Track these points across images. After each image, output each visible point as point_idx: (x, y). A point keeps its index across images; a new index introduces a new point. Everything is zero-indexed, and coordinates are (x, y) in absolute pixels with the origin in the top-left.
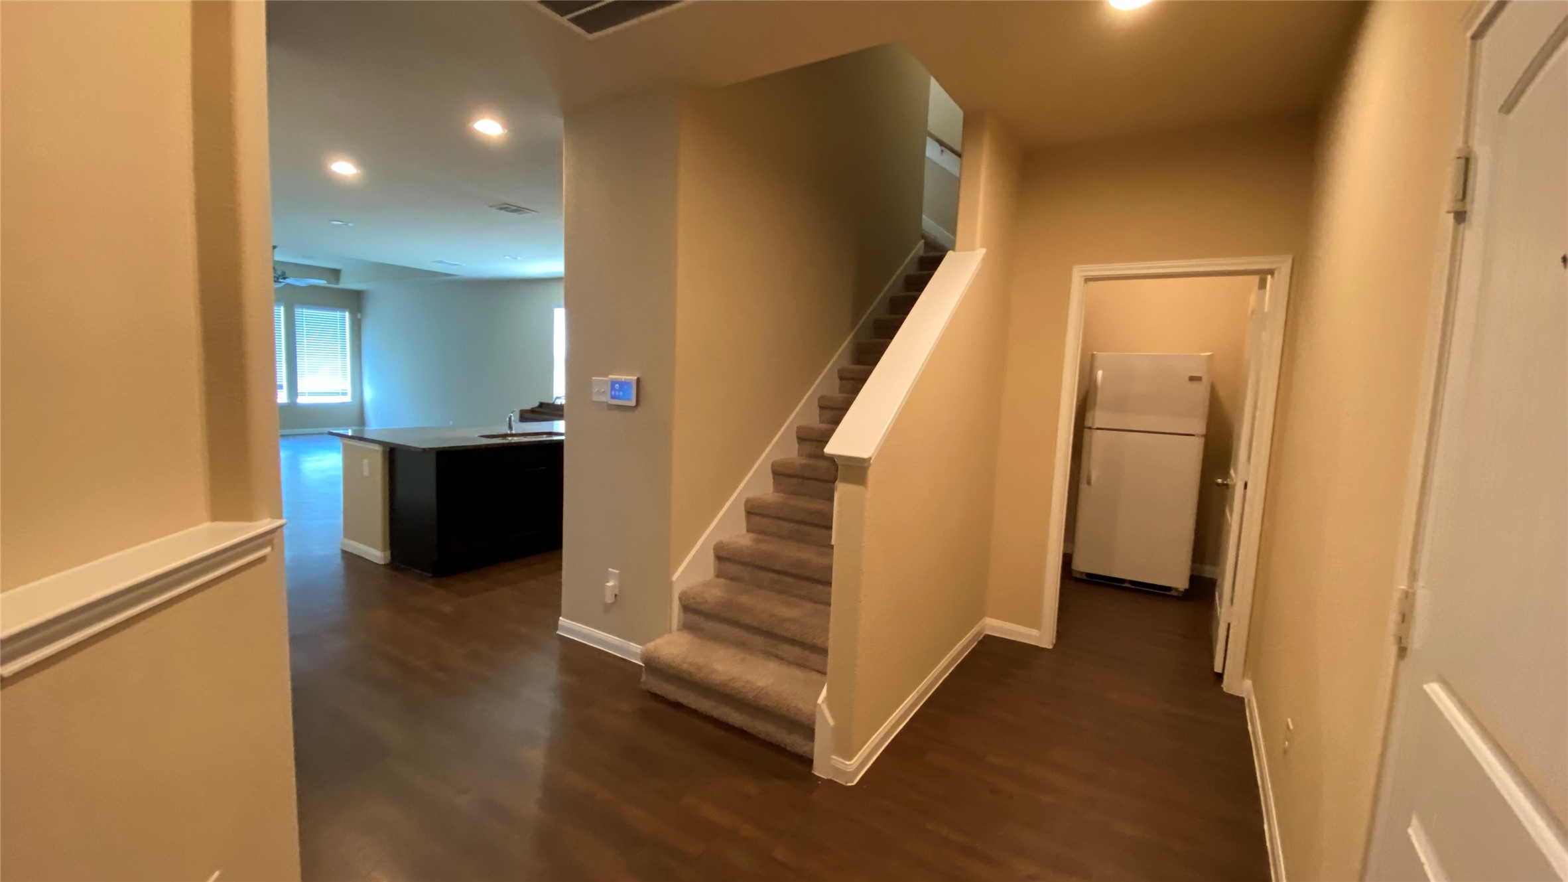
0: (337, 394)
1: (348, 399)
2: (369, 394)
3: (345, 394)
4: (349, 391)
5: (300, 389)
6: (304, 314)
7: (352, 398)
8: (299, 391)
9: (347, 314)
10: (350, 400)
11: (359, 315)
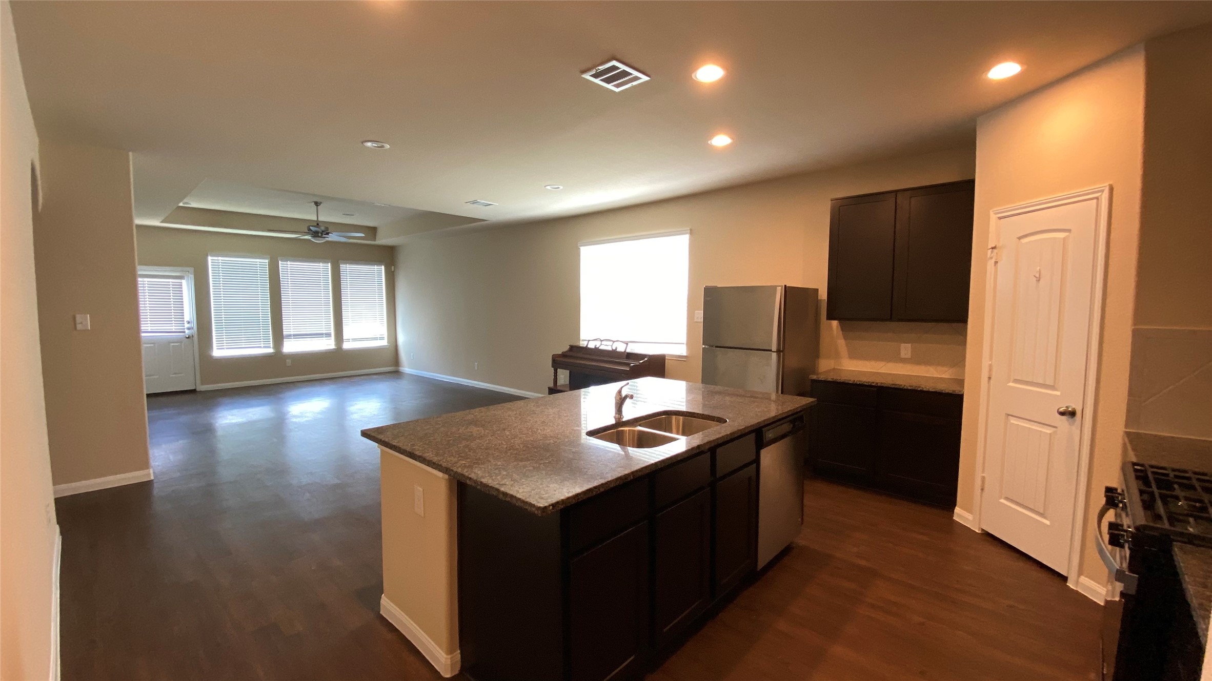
0: (376, 339)
1: (384, 343)
3: (382, 338)
4: (386, 336)
5: (346, 335)
6: (347, 269)
7: (388, 342)
8: (344, 338)
9: (383, 267)
10: (386, 344)
11: (393, 267)
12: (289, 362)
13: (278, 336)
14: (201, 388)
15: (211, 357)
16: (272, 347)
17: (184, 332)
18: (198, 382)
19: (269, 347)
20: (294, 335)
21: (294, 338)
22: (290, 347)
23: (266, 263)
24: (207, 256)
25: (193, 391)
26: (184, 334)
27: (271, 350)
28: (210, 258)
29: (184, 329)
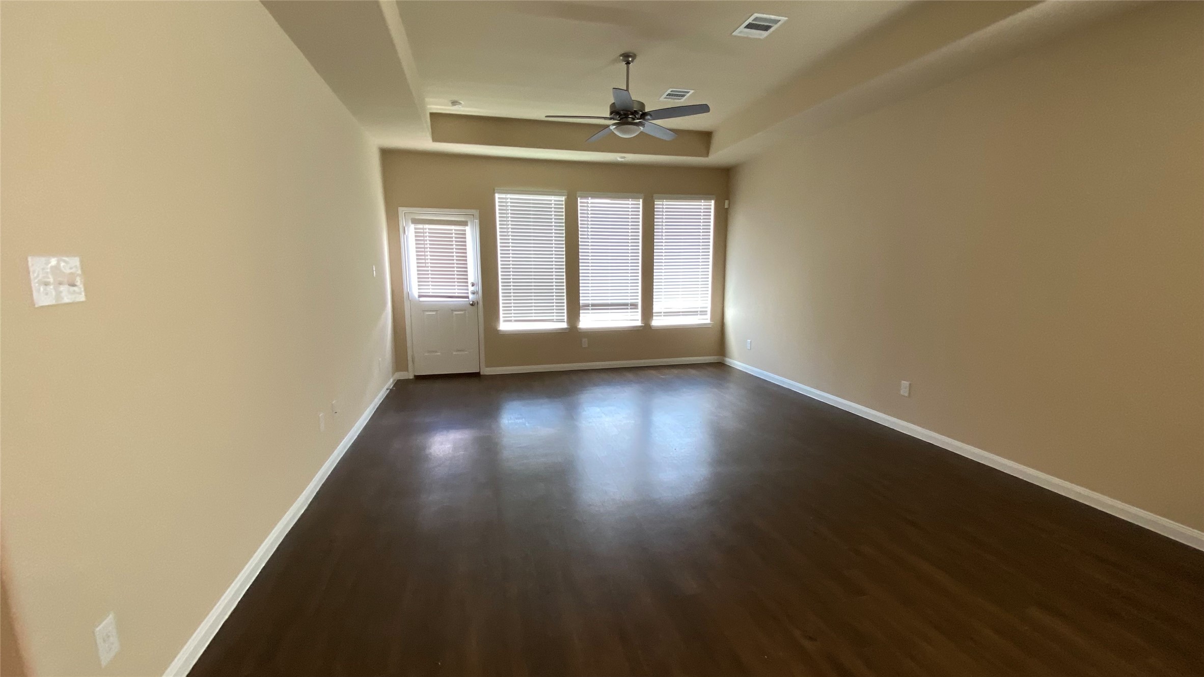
0: (695, 313)
1: (705, 320)
2: (732, 314)
3: (703, 313)
4: (709, 310)
5: (656, 307)
6: (663, 206)
7: (712, 318)
8: (654, 311)
9: (713, 202)
10: (708, 321)
11: (727, 202)
12: (585, 341)
13: (574, 307)
14: (487, 371)
15: (497, 331)
16: (566, 320)
17: (468, 297)
18: (483, 364)
19: (562, 321)
20: (593, 305)
21: (592, 309)
22: (588, 321)
23: (562, 201)
24: (494, 193)
25: (476, 375)
26: (468, 300)
27: (564, 325)
28: (497, 196)
29: (468, 293)
